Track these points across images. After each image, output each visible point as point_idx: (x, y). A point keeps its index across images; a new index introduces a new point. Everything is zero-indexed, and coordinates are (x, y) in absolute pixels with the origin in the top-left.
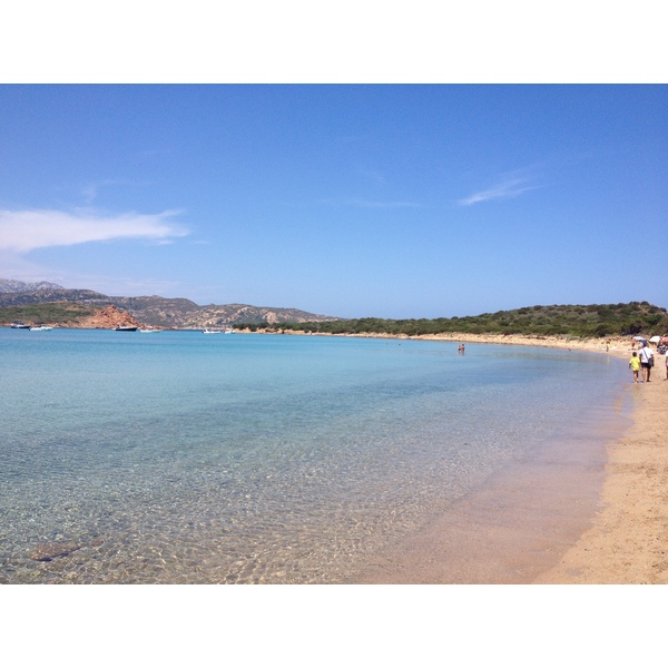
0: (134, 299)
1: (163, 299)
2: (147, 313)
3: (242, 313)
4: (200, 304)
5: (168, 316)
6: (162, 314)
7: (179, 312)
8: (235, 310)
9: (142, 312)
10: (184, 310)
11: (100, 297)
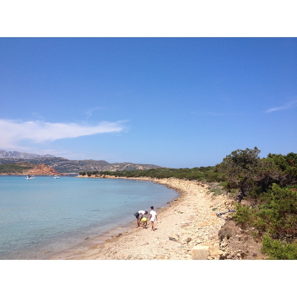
0: (81, 161)
1: (94, 161)
2: (86, 167)
3: (127, 167)
4: (110, 163)
5: (95, 168)
6: (92, 167)
7: (100, 167)
8: (124, 165)
9: (84, 167)
10: (102, 166)
11: (66, 160)
